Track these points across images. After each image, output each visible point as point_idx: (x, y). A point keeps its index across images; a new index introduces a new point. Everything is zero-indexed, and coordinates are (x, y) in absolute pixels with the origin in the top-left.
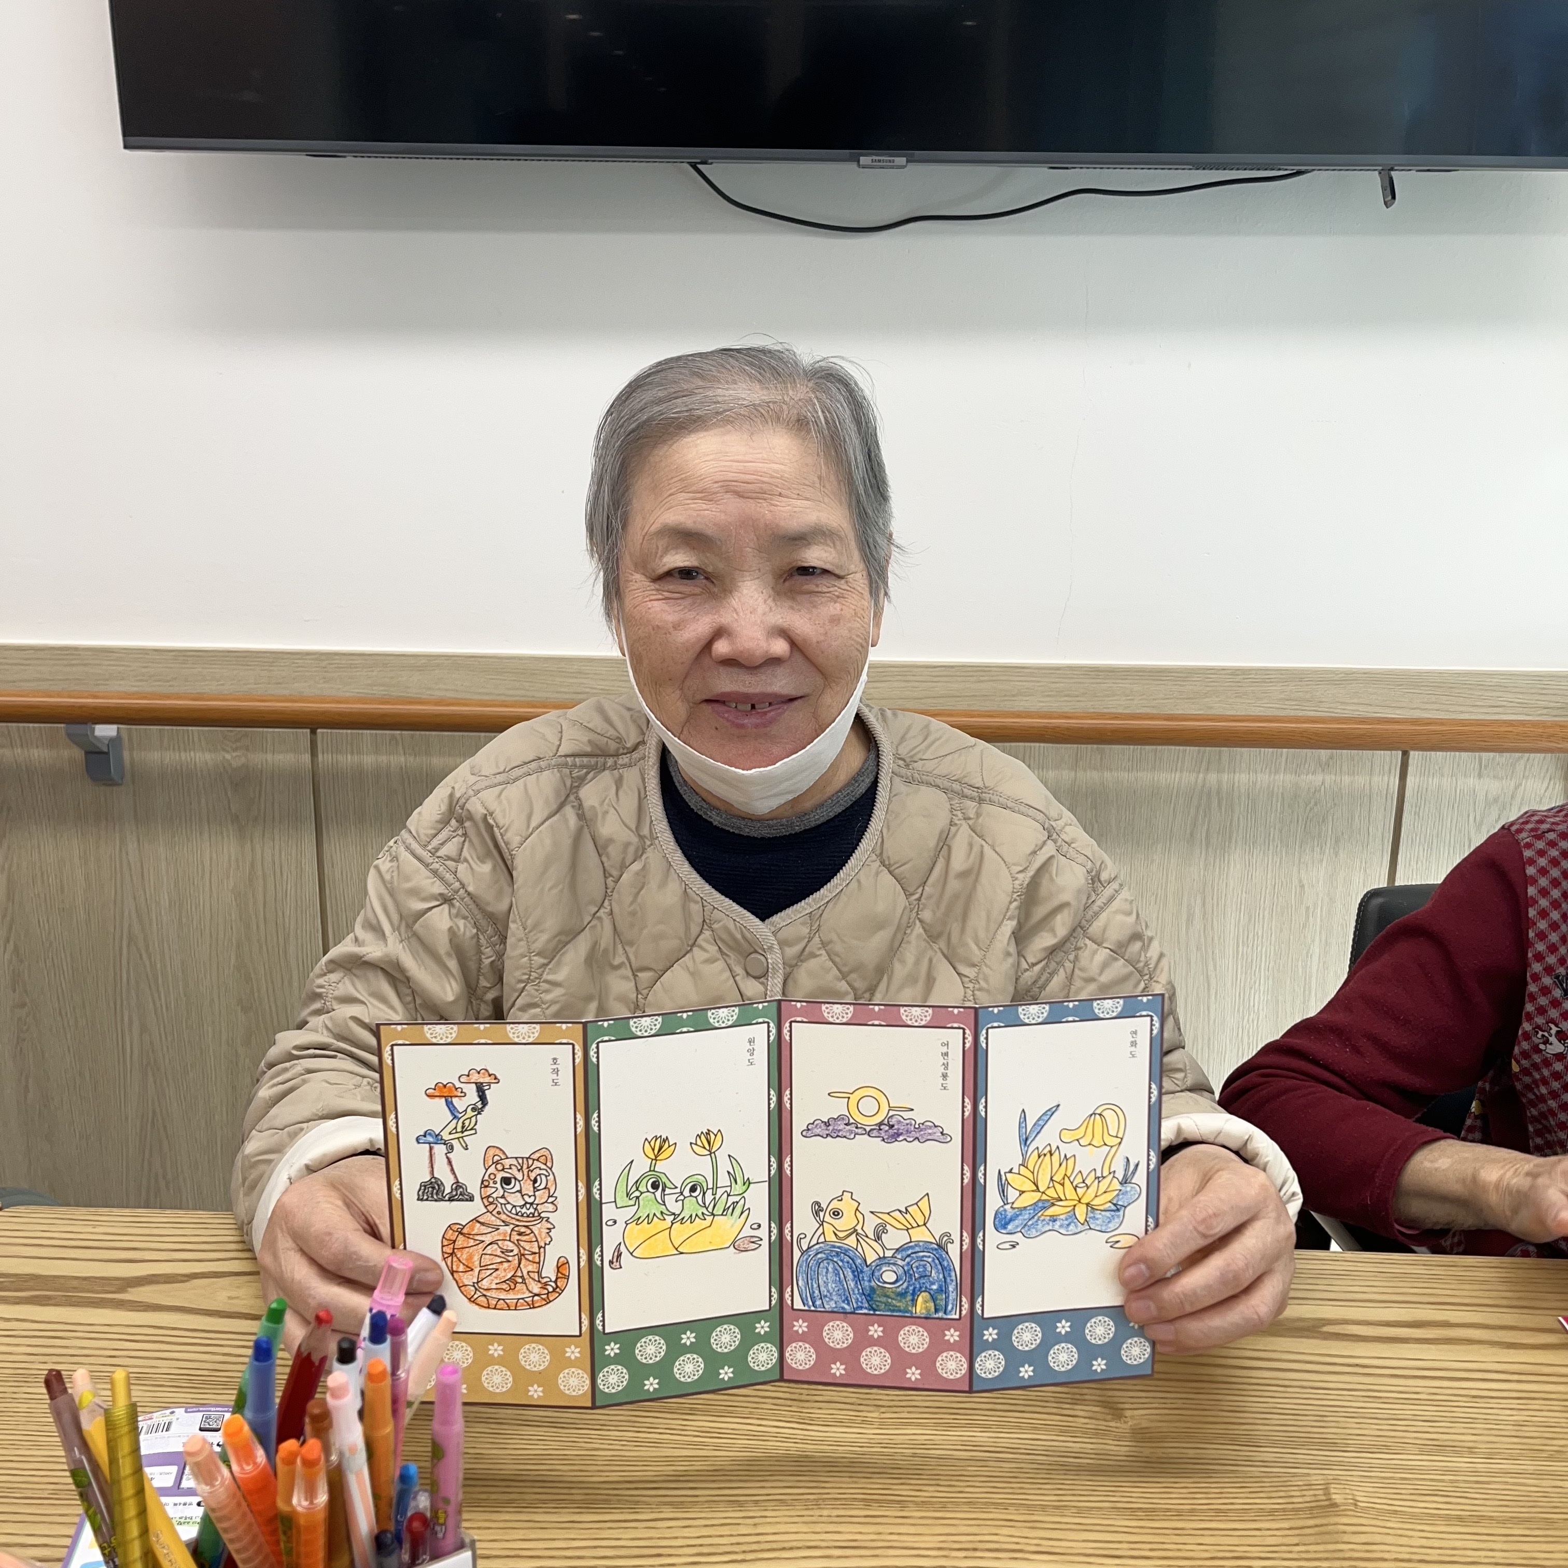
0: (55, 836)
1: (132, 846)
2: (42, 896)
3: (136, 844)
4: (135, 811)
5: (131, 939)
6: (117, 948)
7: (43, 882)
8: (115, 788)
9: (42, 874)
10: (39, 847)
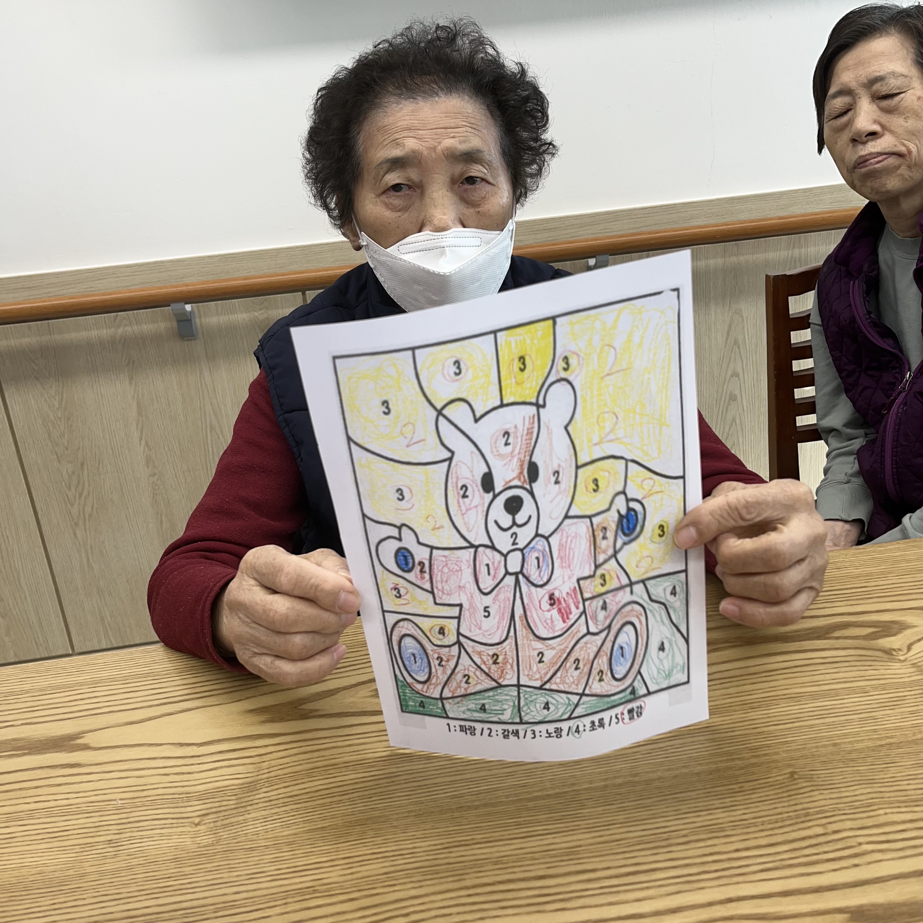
0: (162, 374)
1: (206, 374)
2: (158, 410)
3: (209, 373)
4: (206, 353)
5: (212, 427)
6: (204, 434)
7: (157, 402)
8: (193, 342)
9: (157, 398)
10: (153, 381)
